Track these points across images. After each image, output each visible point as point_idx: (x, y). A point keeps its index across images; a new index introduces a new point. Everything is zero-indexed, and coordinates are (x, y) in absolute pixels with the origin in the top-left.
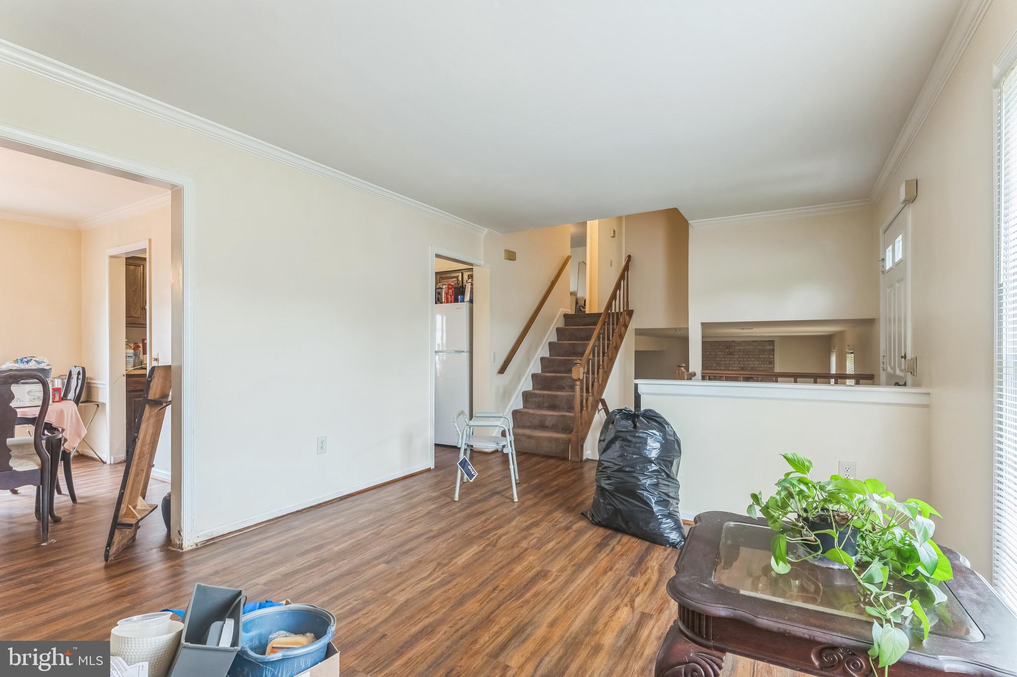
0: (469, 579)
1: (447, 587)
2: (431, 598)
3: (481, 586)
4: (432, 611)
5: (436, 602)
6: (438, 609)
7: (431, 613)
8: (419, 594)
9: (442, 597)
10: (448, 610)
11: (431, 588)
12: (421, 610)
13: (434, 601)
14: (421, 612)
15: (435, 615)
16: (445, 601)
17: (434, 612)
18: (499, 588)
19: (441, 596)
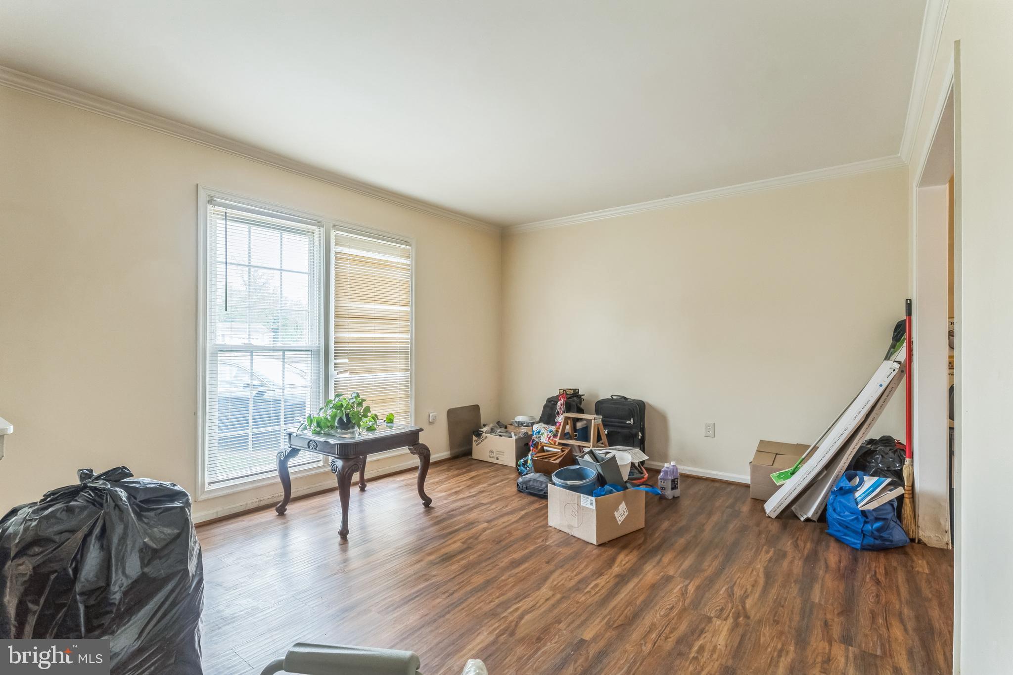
0: (476, 608)
1: (502, 599)
2: (516, 590)
3: (465, 598)
4: (514, 578)
5: (511, 585)
6: (508, 579)
7: (514, 575)
8: (529, 595)
9: (505, 589)
10: (499, 578)
11: (518, 600)
12: (524, 579)
13: (513, 586)
14: (523, 577)
15: (511, 574)
16: (502, 586)
17: (512, 576)
18: (447, 595)
19: (507, 591)
